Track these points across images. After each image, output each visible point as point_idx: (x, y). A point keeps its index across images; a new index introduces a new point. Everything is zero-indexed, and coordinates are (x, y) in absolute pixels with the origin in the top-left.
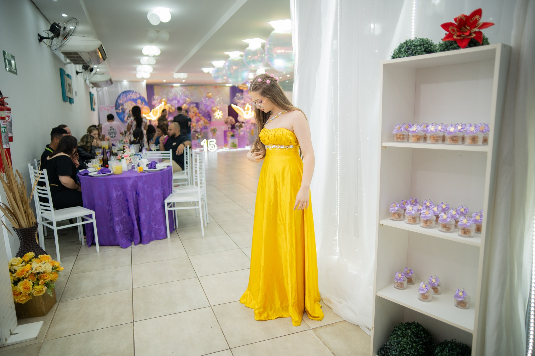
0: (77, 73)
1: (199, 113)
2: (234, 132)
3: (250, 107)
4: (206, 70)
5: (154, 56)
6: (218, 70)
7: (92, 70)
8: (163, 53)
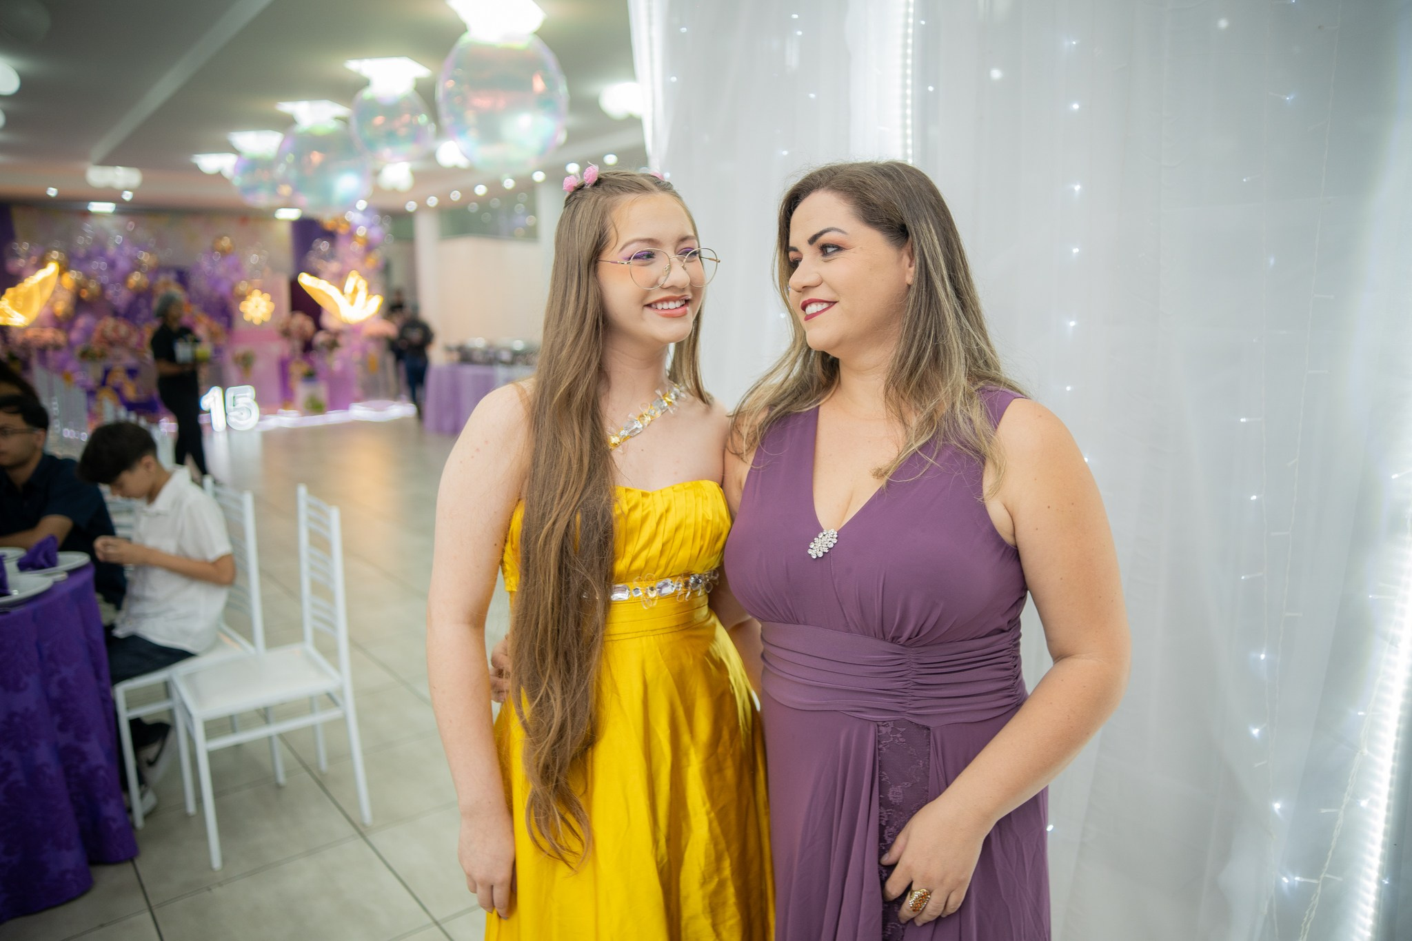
1: (191, 301)
2: (311, 363)
3: (362, 285)
4: (209, 162)
6: (254, 166)
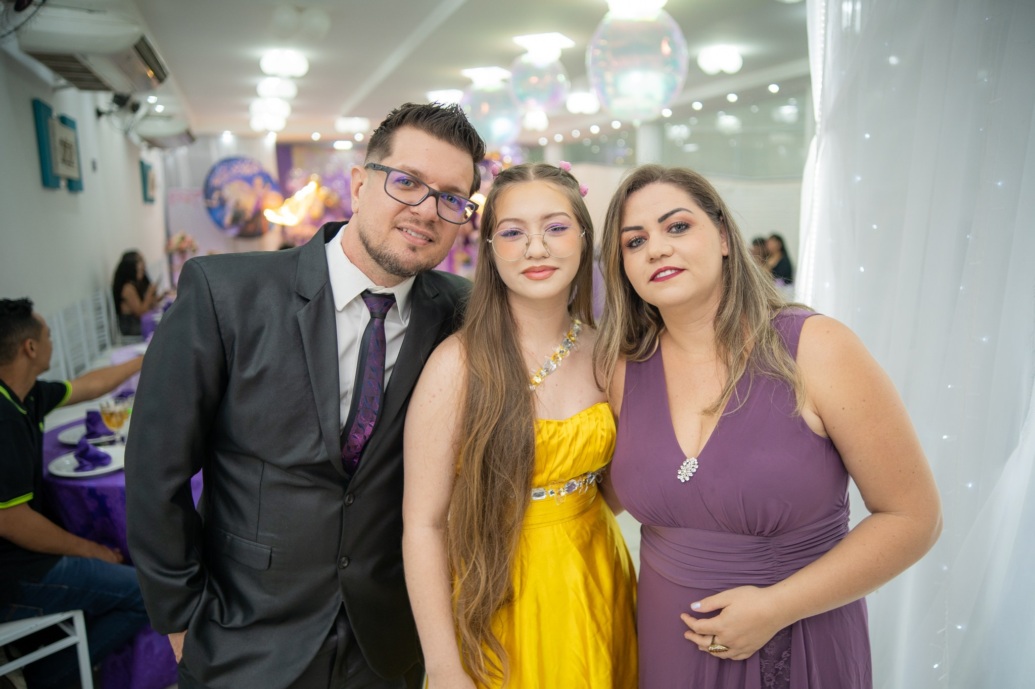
0: (99, 114)
5: (293, 78)
7: (135, 108)
8: (314, 70)
